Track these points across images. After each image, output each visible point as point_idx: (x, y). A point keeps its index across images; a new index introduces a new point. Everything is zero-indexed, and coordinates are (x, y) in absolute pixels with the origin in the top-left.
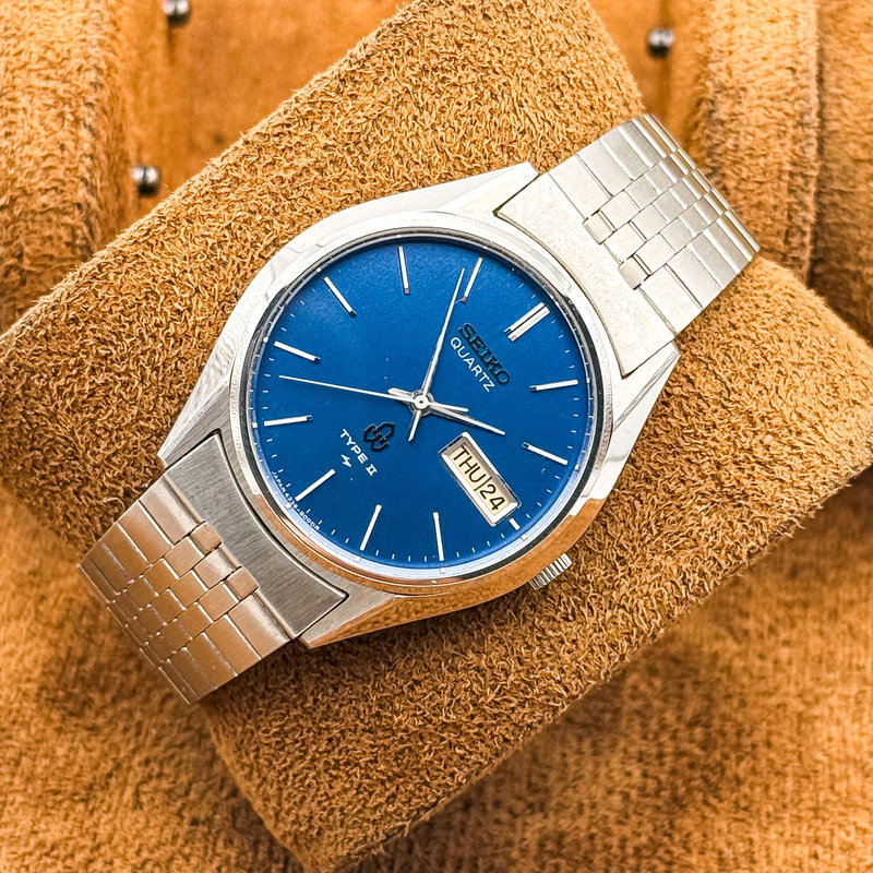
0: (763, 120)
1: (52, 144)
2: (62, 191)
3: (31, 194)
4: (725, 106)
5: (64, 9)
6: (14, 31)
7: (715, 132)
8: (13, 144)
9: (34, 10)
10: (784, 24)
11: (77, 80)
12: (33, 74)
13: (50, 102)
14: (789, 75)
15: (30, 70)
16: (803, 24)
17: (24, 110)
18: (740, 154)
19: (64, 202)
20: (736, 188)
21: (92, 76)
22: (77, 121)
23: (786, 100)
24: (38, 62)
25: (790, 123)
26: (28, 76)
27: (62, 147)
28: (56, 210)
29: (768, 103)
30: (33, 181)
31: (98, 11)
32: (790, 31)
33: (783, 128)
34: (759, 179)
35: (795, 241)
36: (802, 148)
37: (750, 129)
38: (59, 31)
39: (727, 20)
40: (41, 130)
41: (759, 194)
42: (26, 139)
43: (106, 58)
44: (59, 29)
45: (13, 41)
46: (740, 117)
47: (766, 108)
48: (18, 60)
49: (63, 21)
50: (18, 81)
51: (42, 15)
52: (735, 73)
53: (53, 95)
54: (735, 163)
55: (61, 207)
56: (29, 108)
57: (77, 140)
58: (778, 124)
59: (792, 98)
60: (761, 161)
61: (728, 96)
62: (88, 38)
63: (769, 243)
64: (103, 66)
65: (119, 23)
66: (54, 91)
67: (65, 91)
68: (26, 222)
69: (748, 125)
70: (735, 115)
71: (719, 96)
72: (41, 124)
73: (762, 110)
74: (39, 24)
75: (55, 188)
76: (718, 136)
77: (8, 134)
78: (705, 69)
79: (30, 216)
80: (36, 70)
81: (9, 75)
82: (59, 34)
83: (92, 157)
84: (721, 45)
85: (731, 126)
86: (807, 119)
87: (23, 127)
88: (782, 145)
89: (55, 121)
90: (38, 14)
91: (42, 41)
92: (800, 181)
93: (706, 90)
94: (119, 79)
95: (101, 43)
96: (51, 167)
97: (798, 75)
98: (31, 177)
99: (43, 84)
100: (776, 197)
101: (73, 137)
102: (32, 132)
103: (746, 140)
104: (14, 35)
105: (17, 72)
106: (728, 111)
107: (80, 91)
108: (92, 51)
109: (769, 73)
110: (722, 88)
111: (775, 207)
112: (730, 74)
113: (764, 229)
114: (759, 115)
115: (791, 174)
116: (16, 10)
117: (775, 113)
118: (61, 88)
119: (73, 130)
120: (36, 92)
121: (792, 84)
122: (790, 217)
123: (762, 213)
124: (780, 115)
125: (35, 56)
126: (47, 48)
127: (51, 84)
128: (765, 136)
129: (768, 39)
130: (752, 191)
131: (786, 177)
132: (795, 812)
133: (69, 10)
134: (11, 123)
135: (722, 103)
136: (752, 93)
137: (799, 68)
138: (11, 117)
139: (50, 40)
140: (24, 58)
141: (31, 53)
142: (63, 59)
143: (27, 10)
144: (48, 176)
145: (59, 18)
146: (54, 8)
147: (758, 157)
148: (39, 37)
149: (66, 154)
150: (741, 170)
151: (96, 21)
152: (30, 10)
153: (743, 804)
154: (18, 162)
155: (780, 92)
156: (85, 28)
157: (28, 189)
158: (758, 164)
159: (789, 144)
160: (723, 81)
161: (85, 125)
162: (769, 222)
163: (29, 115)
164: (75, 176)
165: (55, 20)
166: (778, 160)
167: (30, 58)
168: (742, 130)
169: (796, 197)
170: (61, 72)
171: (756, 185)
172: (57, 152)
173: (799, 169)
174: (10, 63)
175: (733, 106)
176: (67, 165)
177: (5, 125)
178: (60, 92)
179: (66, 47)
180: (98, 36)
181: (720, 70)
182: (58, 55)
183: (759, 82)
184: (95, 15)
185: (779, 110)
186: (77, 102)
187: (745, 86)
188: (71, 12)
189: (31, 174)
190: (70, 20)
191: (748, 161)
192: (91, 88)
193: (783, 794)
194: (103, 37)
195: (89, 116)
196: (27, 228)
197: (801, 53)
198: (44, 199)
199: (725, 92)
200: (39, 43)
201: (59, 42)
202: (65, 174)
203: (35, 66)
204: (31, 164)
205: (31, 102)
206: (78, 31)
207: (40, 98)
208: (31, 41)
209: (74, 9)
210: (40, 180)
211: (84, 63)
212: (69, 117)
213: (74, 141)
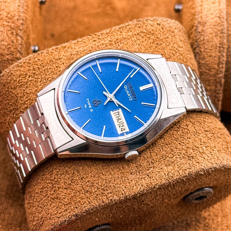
0: (211, 32)
1: (10, 41)
2: (13, 55)
5: (13, 2)
7: (198, 35)
10: (217, 4)
11: (17, 23)
12: (4, 21)
13: (9, 29)
14: (218, 19)
15: (4, 20)
16: (222, 4)
18: (205, 41)
19: (13, 58)
20: (204, 51)
21: (21, 21)
22: (17, 34)
23: (218, 26)
24: (6, 18)
25: (219, 32)
26: (3, 21)
27: (13, 42)
28: (11, 60)
29: (213, 27)
30: (5, 51)
31: (23, 3)
32: (218, 6)
33: (217, 34)
34: (210, 48)
35: (221, 66)
36: (222, 40)
37: (208, 34)
38: (12, 9)
39: (200, 3)
40: (7, 37)
41: (210, 53)
42: (2, 40)
43: (25, 16)
46: (205, 31)
47: (212, 28)
49: (12, 6)
51: (7, 4)
52: (203, 18)
53: (10, 27)
54: (203, 44)
55: (12, 59)
56: (3, 31)
57: (17, 40)
58: (216, 33)
59: (219, 25)
60: (211, 43)
61: (201, 25)
62: (20, 11)
63: (213, 67)
64: (24, 18)
65: (28, 6)
66: (10, 26)
67: (14, 26)
68: (3, 63)
69: (207, 33)
70: (203, 30)
71: (199, 25)
72: (7, 35)
73: (211, 29)
74: (6, 7)
75: (11, 54)
76: (199, 36)
78: (194, 17)
79: (4, 62)
82: (12, 10)
83: (21, 45)
84: (199, 10)
85: (202, 33)
86: (224, 31)
87: (1, 36)
88: (217, 39)
89: (11, 34)
90: (5, 4)
92: (222, 49)
93: (195, 23)
94: (29, 22)
95: (24, 12)
96: (10, 48)
97: (221, 19)
98: (4, 51)
99: (7, 24)
100: (215, 53)
101: (16, 39)
102: (4, 38)
103: (207, 37)
106: (201, 29)
107: (18, 26)
108: (21, 14)
109: (213, 18)
110: (199, 23)
111: (215, 56)
112: (202, 19)
113: (212, 63)
114: (210, 30)
115: (219, 47)
117: (215, 30)
120: (5, 26)
121: (219, 21)
122: (219, 59)
123: (211, 58)
124: (216, 30)
125: (5, 16)
126: (8, 14)
127: (9, 24)
128: (212, 36)
129: (212, 8)
130: (208, 52)
131: (218, 48)
132: (221, 227)
133: (14, 2)
135: (199, 27)
136: (208, 24)
137: (221, 17)
139: (9, 11)
140: (1, 16)
142: (13, 17)
143: (2, 2)
144: (8, 50)
145: (12, 5)
146: (10, 2)
147: (210, 42)
148: (6, 10)
149: (14, 44)
150: (205, 46)
151: (22, 6)
152: (3, 2)
153: (207, 225)
155: (216, 24)
156: (19, 8)
157: (3, 54)
158: (210, 44)
159: (219, 39)
160: (200, 20)
161: (19, 36)
162: (213, 61)
163: (3, 33)
164: (16, 50)
165: (10, 5)
166: (215, 43)
167: (3, 16)
168: (205, 35)
169: (221, 53)
170: (12, 20)
171: (209, 50)
172: (11, 43)
173: (221, 46)
175: (202, 28)
176: (14, 47)
178: (12, 26)
179: (14, 13)
180: (23, 10)
181: (199, 17)
182: (11, 16)
183: (210, 21)
184: (22, 4)
185: (216, 29)
186: (17, 29)
187: (206, 22)
188: (15, 3)
189: (4, 50)
190: (15, 6)
191: (207, 43)
192: (21, 25)
193: (218, 222)
194: (24, 11)
195: (21, 33)
196: (3, 65)
197: (221, 12)
198: (8, 57)
199: (200, 24)
200: (6, 12)
201: (12, 12)
202: (14, 50)
203: (5, 19)
204: (4, 47)
205: (4, 29)
206: (17, 9)
207: (6, 28)
208: (4, 12)
209: (16, 2)
210: (7, 51)
211: (19, 18)
212: (15, 33)
213: (16, 40)
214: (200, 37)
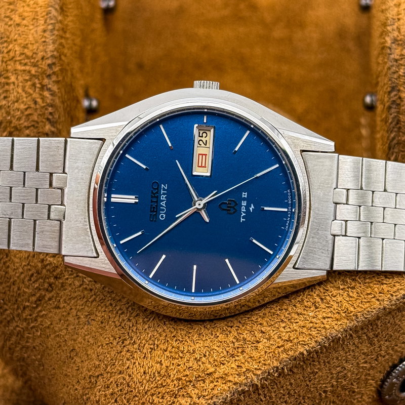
1: (29, 101)
2: (37, 127)
3: (20, 130)
4: (397, 51)
5: (33, 25)
6: (6, 39)
8: (8, 102)
9: (16, 27)
11: (42, 65)
12: (18, 63)
13: (27, 78)
15: (16, 61)
17: (14, 83)
19: (39, 133)
22: (43, 87)
24: (20, 56)
26: (14, 64)
27: (36, 103)
30: (22, 122)
40: (24, 94)
42: (15, 100)
44: (30, 36)
45: (5, 45)
48: (9, 55)
49: (32, 31)
50: (9, 67)
51: (21, 29)
53: (29, 74)
56: (16, 82)
62: (47, 40)
66: (29, 72)
67: (36, 72)
71: (393, 45)
72: (24, 90)
74: (19, 34)
75: (33, 126)
77: (5, 98)
78: (385, 30)
80: (19, 61)
81: (4, 64)
82: (31, 39)
83: (52, 106)
84: (393, 15)
87: (13, 93)
89: (31, 88)
90: (19, 28)
91: (21, 44)
96: (30, 114)
98: (20, 121)
99: (23, 68)
102: (18, 95)
104: (6, 41)
105: (9, 62)
106: (399, 53)
107: (43, 70)
112: (399, 32)
116: (7, 27)
118: (33, 70)
119: (41, 92)
120: (19, 73)
125: (18, 53)
126: (24, 47)
127: (27, 68)
133: (36, 25)
134: (7, 91)
135: (395, 49)
138: (6, 87)
139: (25, 43)
140: (12, 54)
141: (16, 51)
143: (13, 26)
144: (28, 119)
145: (30, 30)
146: (27, 24)
148: (19, 41)
149: (38, 106)
152: (14, 26)
154: (12, 113)
156: (45, 35)
161: (47, 89)
163: (16, 86)
164: (44, 118)
165: (28, 31)
167: (15, 54)
170: (32, 61)
172: (33, 106)
174: (5, 57)
176: (39, 112)
177: (3, 93)
181: (393, 30)
184: (50, 26)
186: (42, 77)
188: (37, 26)
189: (19, 119)
190: (36, 31)
192: (49, 68)
194: (55, 38)
195: (49, 83)
198: (27, 132)
199: (397, 43)
200: (20, 45)
201: (31, 44)
202: (38, 118)
203: (18, 58)
204: (19, 113)
205: (17, 78)
206: (41, 36)
207: (22, 76)
208: (16, 44)
209: (38, 24)
210: (25, 121)
211: (45, 55)
212: (38, 85)
213: (42, 98)
214: (397, 70)
